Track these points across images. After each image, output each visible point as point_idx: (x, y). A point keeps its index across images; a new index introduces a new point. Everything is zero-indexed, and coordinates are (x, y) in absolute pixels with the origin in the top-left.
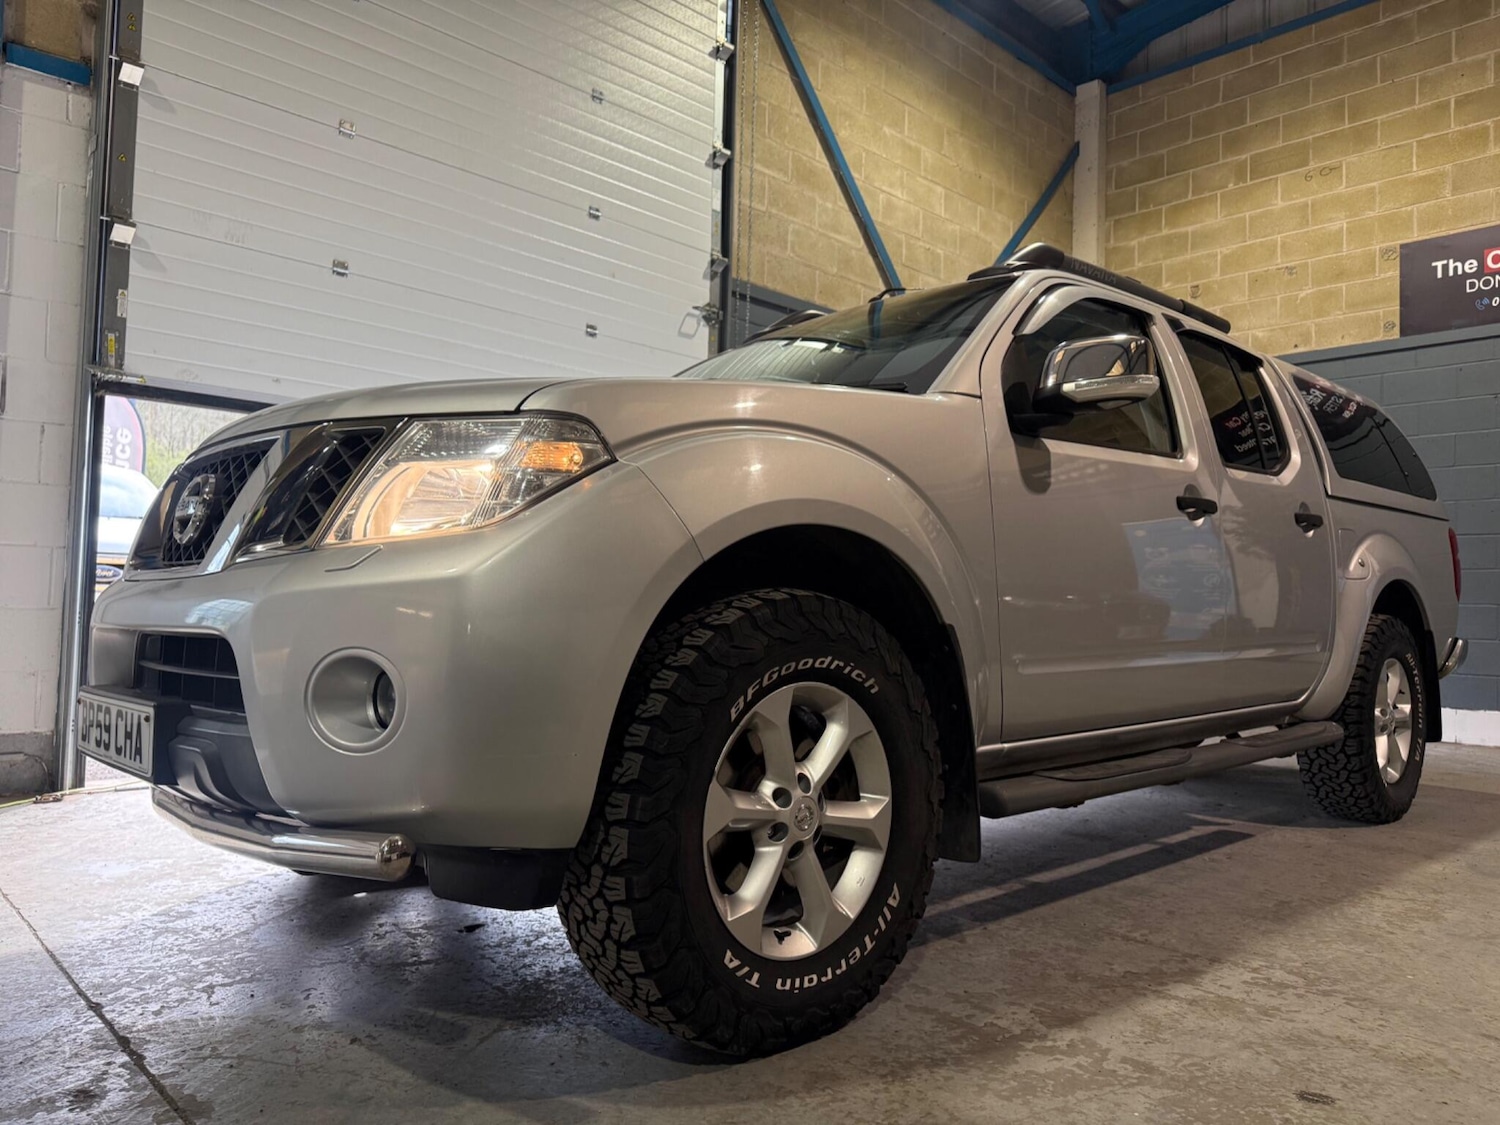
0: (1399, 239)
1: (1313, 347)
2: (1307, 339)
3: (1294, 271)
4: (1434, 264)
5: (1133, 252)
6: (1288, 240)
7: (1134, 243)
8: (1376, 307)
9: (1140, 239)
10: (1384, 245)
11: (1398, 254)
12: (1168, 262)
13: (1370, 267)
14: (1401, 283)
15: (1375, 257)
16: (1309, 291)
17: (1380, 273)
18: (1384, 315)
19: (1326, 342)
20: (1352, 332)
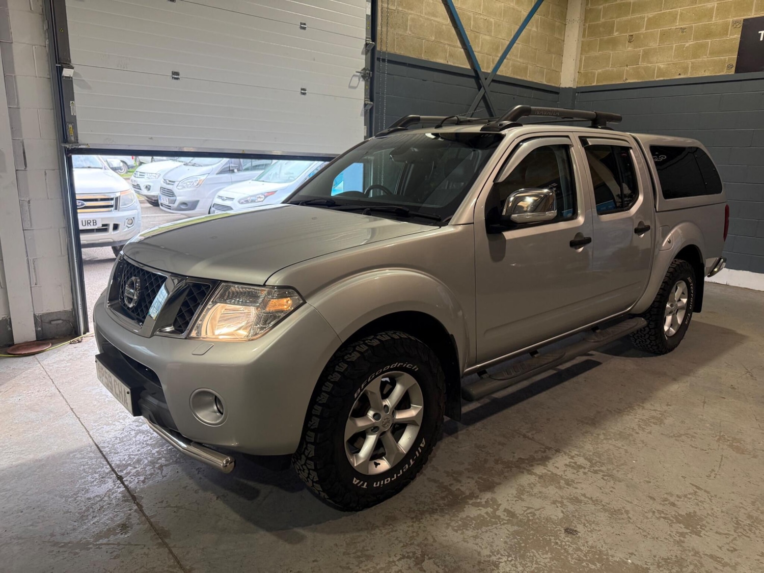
0: (744, 15)
1: (689, 75)
2: (685, 70)
3: (685, 30)
4: (760, 32)
5: (600, 13)
6: (684, 12)
7: (601, 7)
8: (725, 55)
9: (604, 5)
10: (735, 19)
11: (742, 24)
12: (618, 20)
13: (725, 31)
14: (740, 41)
15: (729, 25)
16: (692, 43)
18: (729, 60)
19: (696, 73)
20: (710, 69)
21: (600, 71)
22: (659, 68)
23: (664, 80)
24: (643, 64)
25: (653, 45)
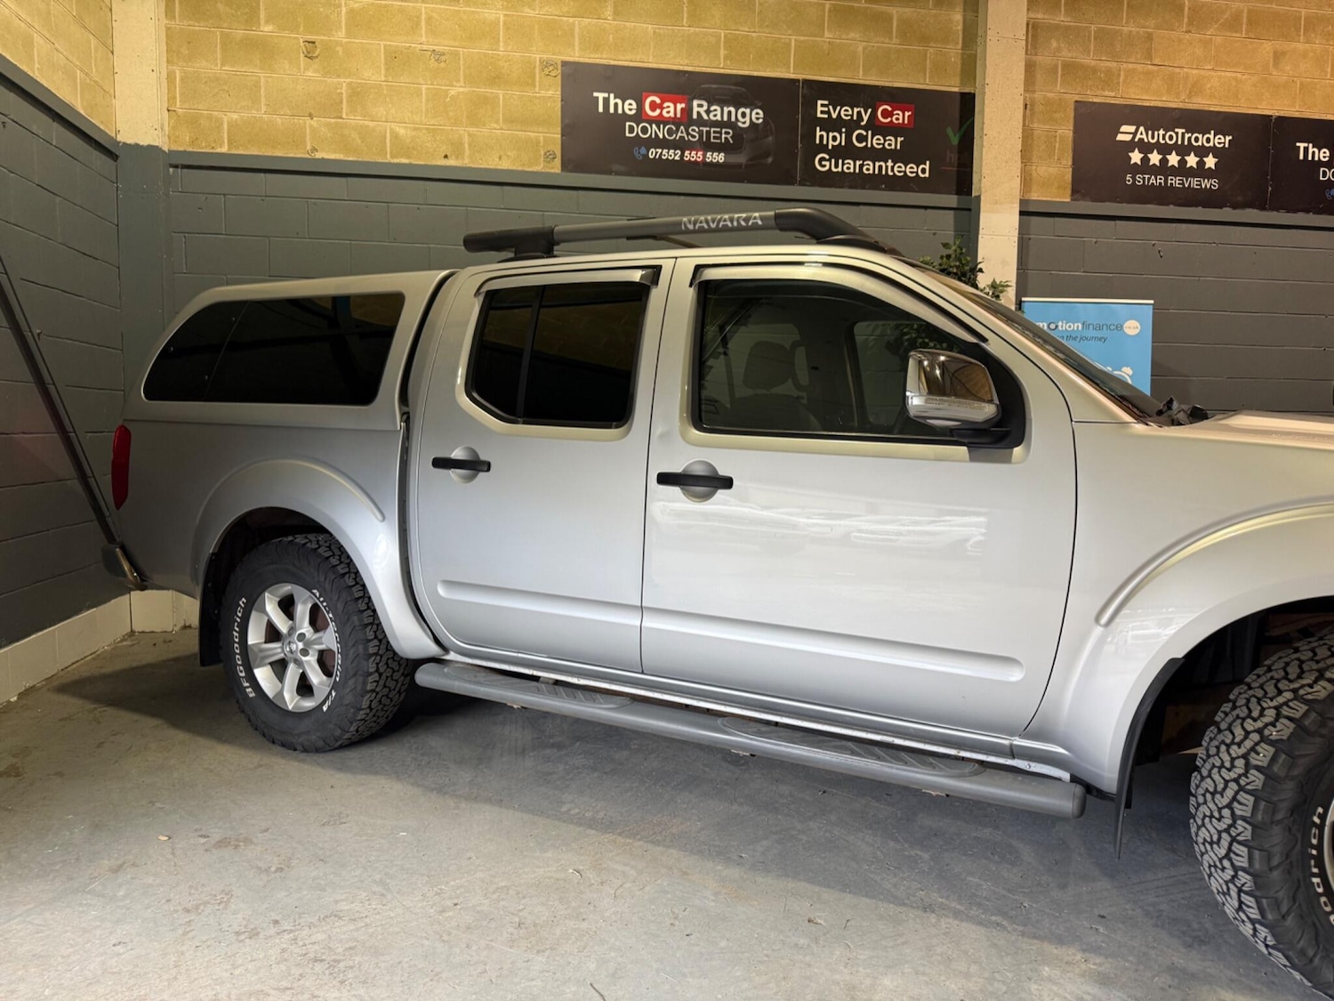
0: (561, 53)
1: (466, 162)
2: (459, 153)
3: (443, 58)
4: (595, 94)
6: (434, 15)
8: (536, 130)
10: (545, 56)
11: (560, 71)
13: (528, 80)
14: (562, 106)
15: (535, 67)
16: (462, 90)
17: (540, 89)
18: (545, 141)
19: (481, 159)
20: (509, 153)
21: (235, 116)
22: (395, 136)
23: (410, 165)
24: (353, 120)
25: (373, 75)
